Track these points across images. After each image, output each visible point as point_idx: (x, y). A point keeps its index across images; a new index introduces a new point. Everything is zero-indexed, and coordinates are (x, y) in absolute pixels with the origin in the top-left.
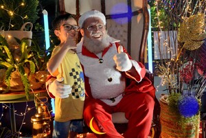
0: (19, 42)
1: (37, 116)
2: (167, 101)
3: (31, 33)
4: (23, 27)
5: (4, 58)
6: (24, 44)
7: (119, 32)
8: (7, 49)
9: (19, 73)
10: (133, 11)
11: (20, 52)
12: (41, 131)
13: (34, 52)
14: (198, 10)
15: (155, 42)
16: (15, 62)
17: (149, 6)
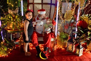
1: (20, 38)
3: (18, 10)
7: (47, 9)
10: (52, 3)
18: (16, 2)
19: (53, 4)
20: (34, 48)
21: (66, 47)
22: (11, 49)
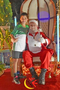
3: (9, 27)
7: (44, 26)
8: (1, 33)
18: (6, 15)
19: (52, 18)
20: (29, 73)
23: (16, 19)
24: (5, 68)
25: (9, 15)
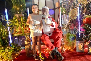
0: (20, 18)
1: (26, 40)
2: (66, 36)
3: (24, 15)
4: (21, 13)
5: (16, 22)
6: (22, 18)
8: (17, 20)
9: (21, 27)
10: (55, 8)
11: (21, 21)
12: (27, 45)
13: (25, 21)
14: (75, 7)
15: (62, 19)
16: (19, 24)
17: (60, 7)
18: (21, 5)
21: (74, 48)
22: (17, 54)
23: (28, 10)
24: (22, 49)
25: (23, 5)
